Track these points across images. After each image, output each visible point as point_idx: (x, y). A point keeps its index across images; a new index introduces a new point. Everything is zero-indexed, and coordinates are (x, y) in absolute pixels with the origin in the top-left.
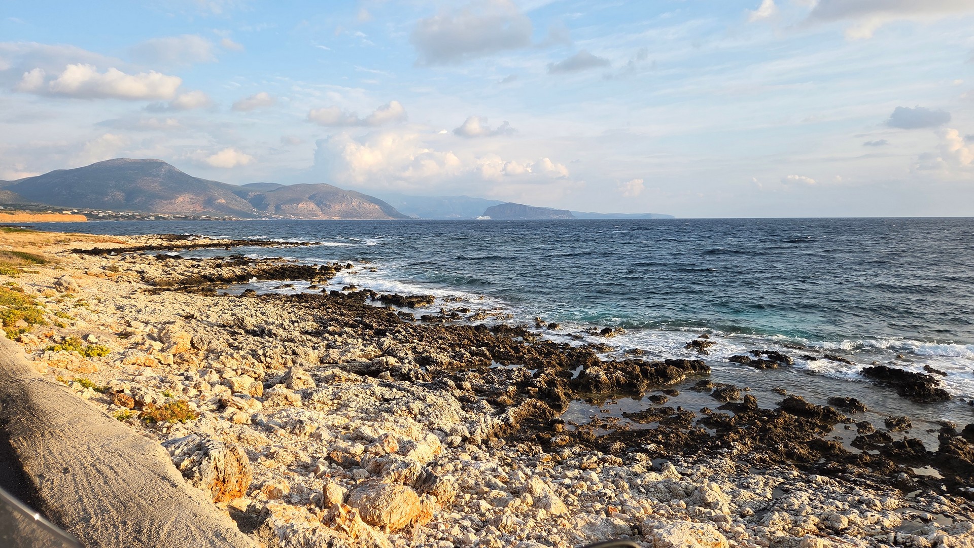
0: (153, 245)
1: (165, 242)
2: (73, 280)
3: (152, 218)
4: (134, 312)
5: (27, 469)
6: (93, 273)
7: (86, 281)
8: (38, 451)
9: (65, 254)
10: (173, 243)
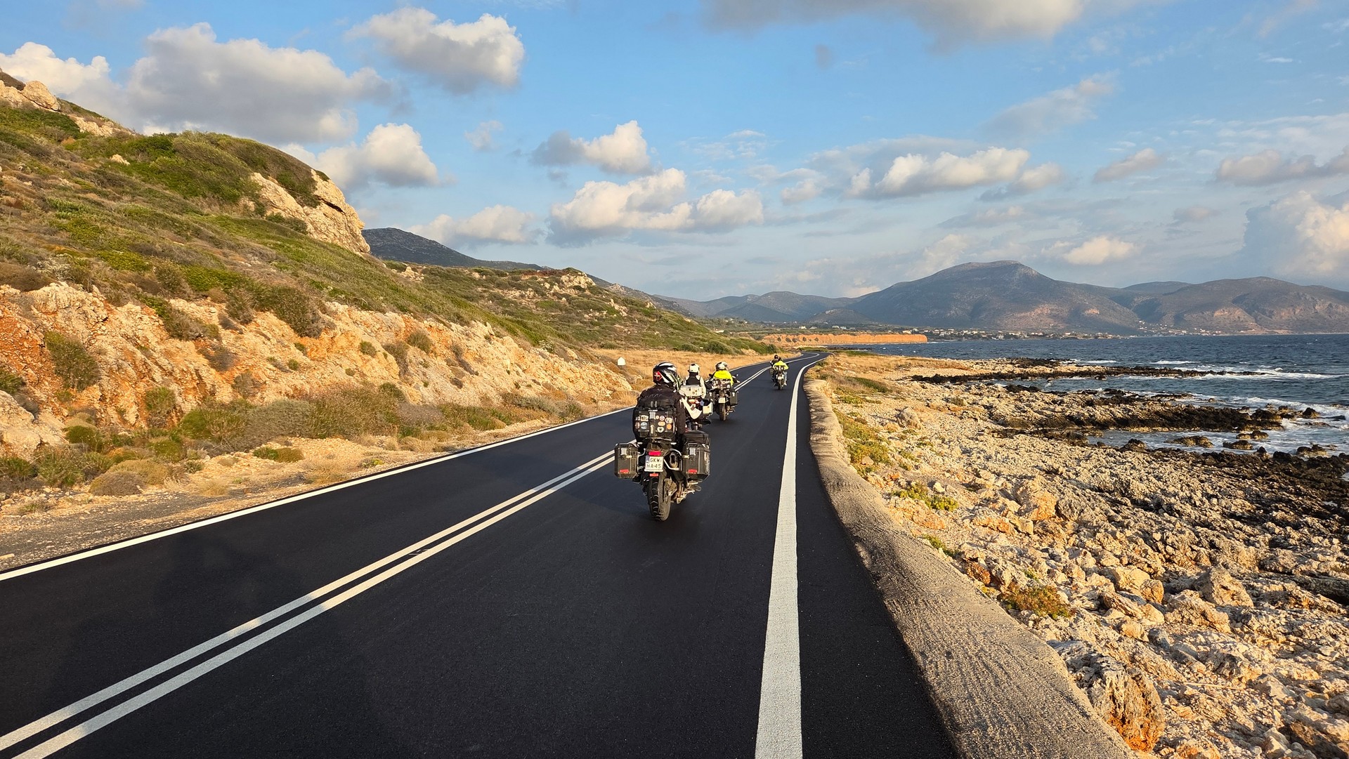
0: (1002, 372)
1: (1017, 369)
2: (915, 414)
3: (1001, 337)
4: (982, 458)
5: (907, 641)
6: (935, 406)
7: (929, 415)
8: (915, 622)
9: (906, 382)
10: (1027, 370)
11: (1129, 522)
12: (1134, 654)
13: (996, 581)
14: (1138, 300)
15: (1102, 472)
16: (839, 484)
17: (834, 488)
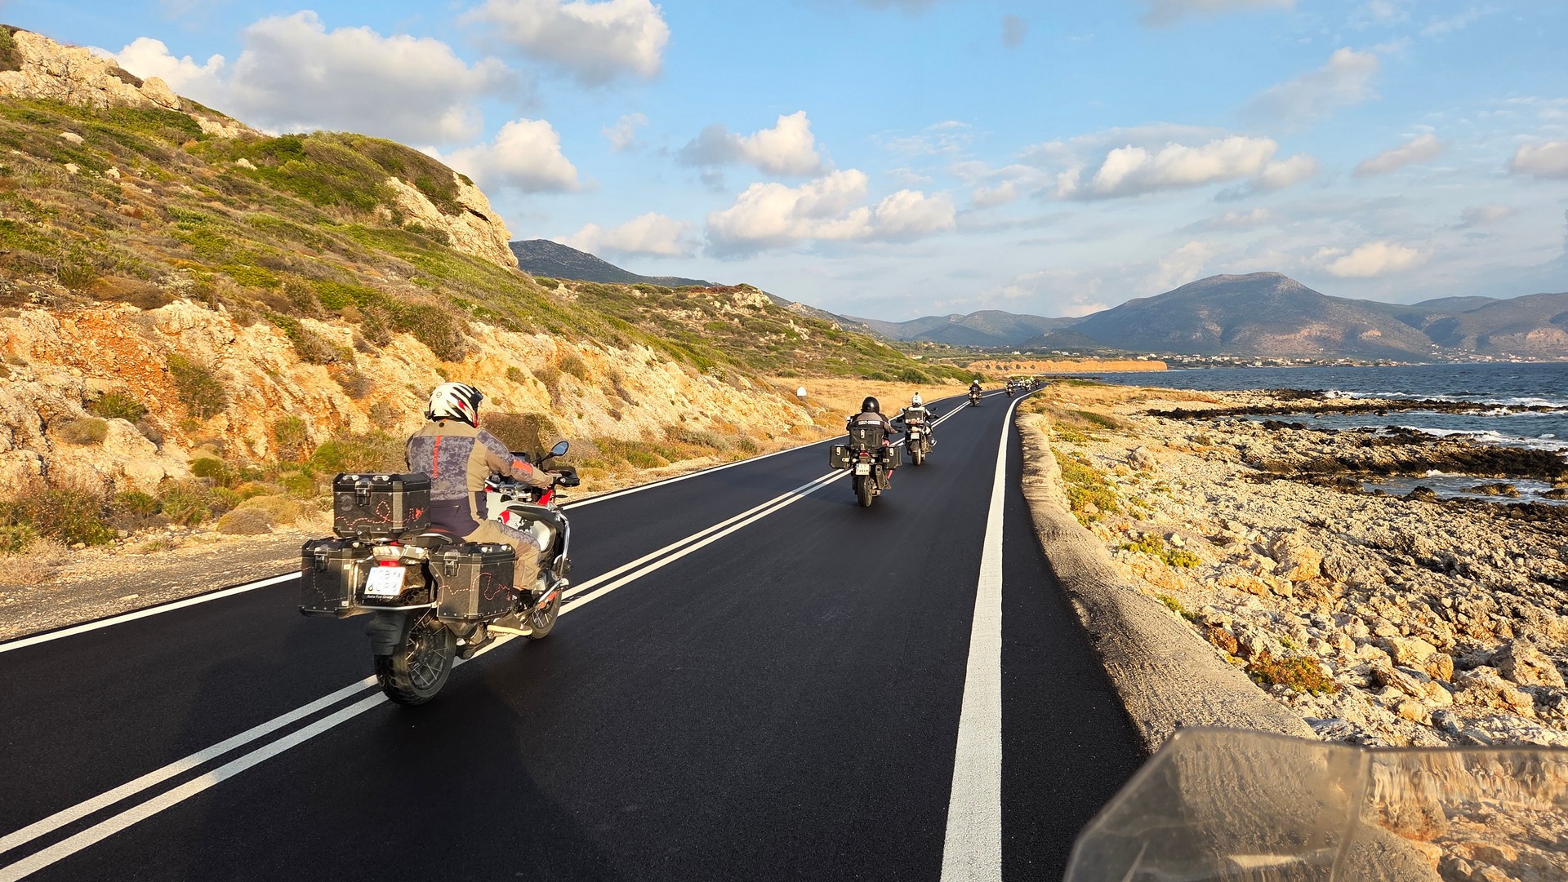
0: (1259, 405)
1: (1278, 402)
2: (1150, 454)
3: (1258, 364)
4: (1231, 507)
5: (1130, 708)
6: (1175, 445)
7: (1167, 456)
8: (1140, 688)
9: (1140, 416)
10: (1290, 403)
11: (1412, 585)
12: (1413, 739)
13: (1244, 651)
14: (1431, 319)
15: (1379, 525)
16: (1055, 532)
17: (1048, 537)
